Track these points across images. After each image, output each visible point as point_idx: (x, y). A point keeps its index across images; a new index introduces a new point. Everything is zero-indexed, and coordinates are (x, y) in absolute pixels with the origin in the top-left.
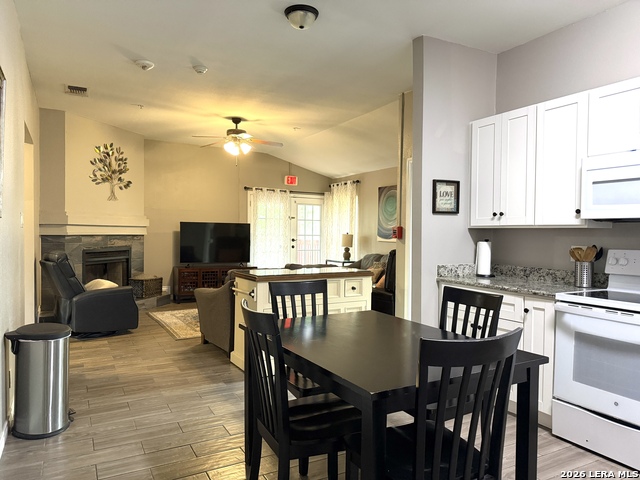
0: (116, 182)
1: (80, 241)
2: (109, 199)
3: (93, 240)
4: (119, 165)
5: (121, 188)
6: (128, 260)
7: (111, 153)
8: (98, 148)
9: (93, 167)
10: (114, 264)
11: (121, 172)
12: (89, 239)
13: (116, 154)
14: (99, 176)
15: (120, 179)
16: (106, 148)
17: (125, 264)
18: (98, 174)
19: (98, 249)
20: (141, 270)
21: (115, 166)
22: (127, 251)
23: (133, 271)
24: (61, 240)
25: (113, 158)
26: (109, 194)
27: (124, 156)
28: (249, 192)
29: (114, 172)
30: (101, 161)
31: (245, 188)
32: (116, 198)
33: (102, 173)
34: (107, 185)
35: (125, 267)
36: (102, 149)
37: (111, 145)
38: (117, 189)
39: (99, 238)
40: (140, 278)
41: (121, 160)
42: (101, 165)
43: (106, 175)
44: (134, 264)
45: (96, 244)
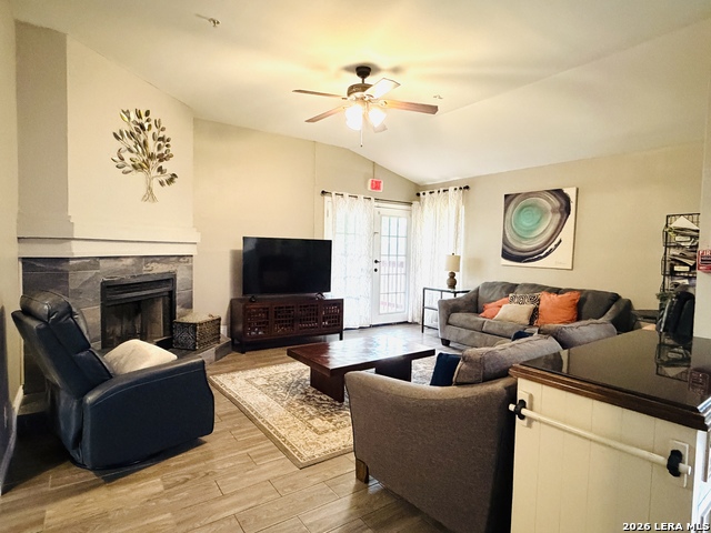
0: (154, 172)
1: (96, 266)
2: (145, 199)
3: (119, 265)
4: (159, 147)
5: (161, 183)
6: (172, 294)
7: (146, 125)
8: (127, 113)
9: (118, 144)
10: (151, 300)
11: (161, 158)
12: (112, 264)
13: (154, 129)
14: (127, 161)
15: (160, 169)
16: (140, 117)
17: (167, 299)
18: (127, 156)
19: (128, 278)
20: (189, 306)
21: (152, 147)
22: (170, 280)
23: (179, 310)
24: (63, 267)
25: (150, 134)
26: (143, 191)
27: (166, 134)
28: (327, 198)
29: (151, 157)
30: (131, 135)
31: (323, 192)
32: (154, 199)
33: (134, 156)
34: (140, 176)
35: (167, 303)
36: (133, 116)
37: (147, 113)
38: (155, 185)
39: (129, 261)
40: (189, 319)
41: (161, 139)
42: (131, 143)
43: (140, 159)
44: (180, 297)
45: (125, 271)
